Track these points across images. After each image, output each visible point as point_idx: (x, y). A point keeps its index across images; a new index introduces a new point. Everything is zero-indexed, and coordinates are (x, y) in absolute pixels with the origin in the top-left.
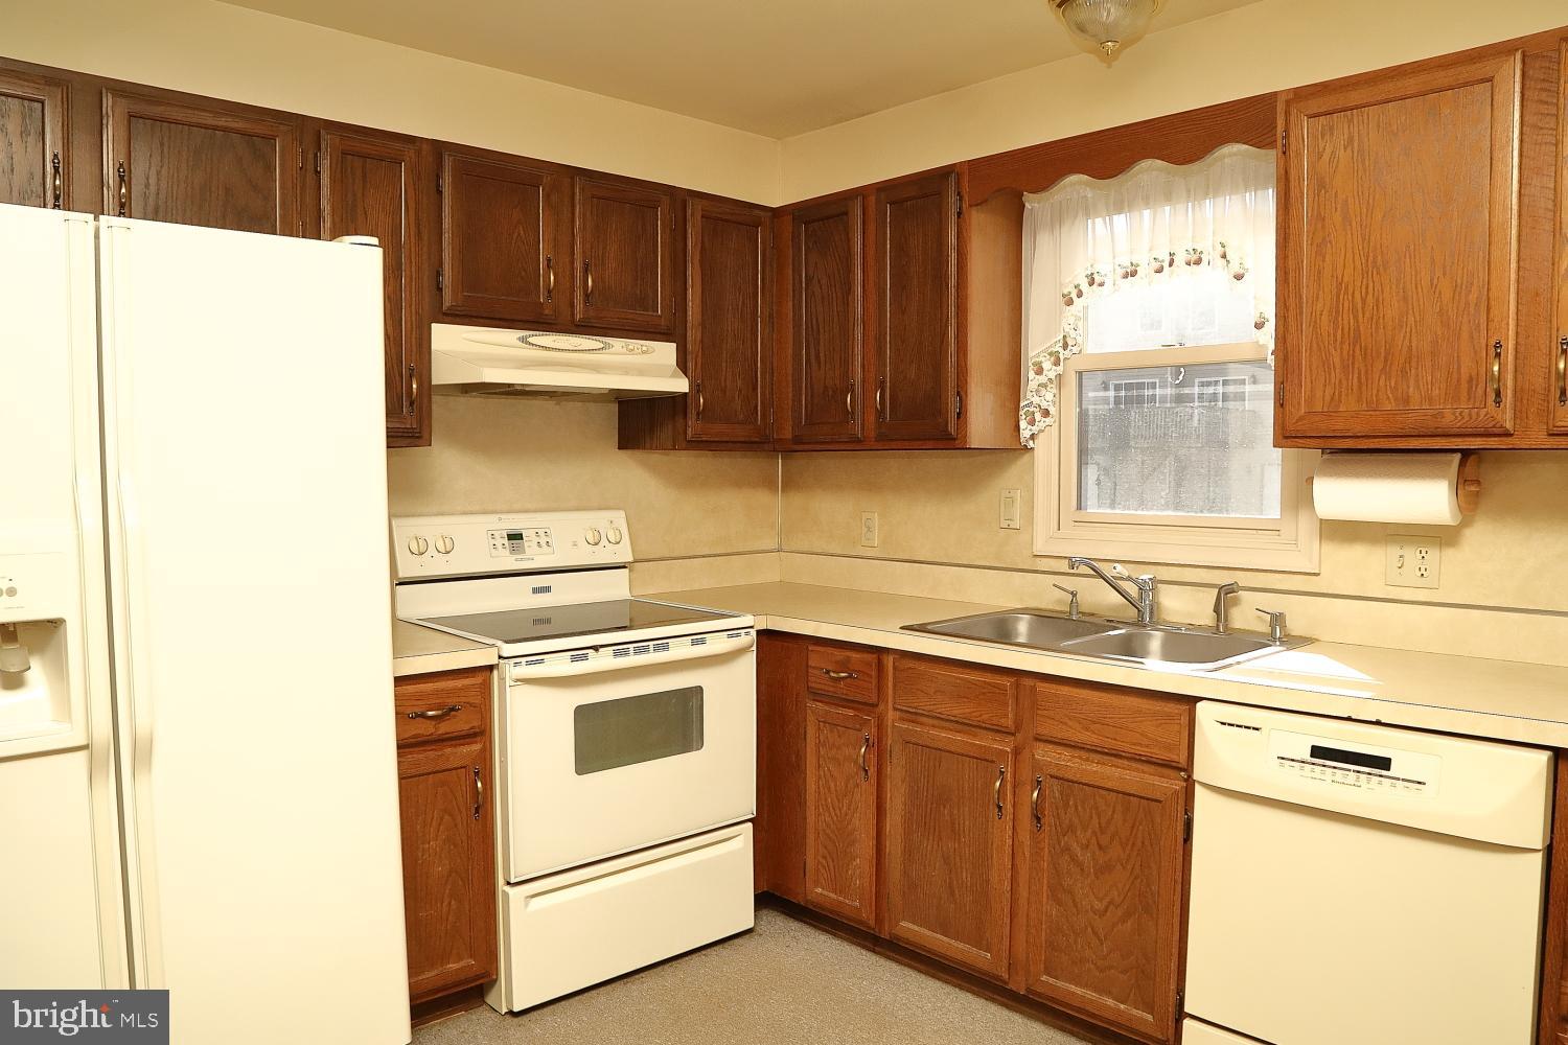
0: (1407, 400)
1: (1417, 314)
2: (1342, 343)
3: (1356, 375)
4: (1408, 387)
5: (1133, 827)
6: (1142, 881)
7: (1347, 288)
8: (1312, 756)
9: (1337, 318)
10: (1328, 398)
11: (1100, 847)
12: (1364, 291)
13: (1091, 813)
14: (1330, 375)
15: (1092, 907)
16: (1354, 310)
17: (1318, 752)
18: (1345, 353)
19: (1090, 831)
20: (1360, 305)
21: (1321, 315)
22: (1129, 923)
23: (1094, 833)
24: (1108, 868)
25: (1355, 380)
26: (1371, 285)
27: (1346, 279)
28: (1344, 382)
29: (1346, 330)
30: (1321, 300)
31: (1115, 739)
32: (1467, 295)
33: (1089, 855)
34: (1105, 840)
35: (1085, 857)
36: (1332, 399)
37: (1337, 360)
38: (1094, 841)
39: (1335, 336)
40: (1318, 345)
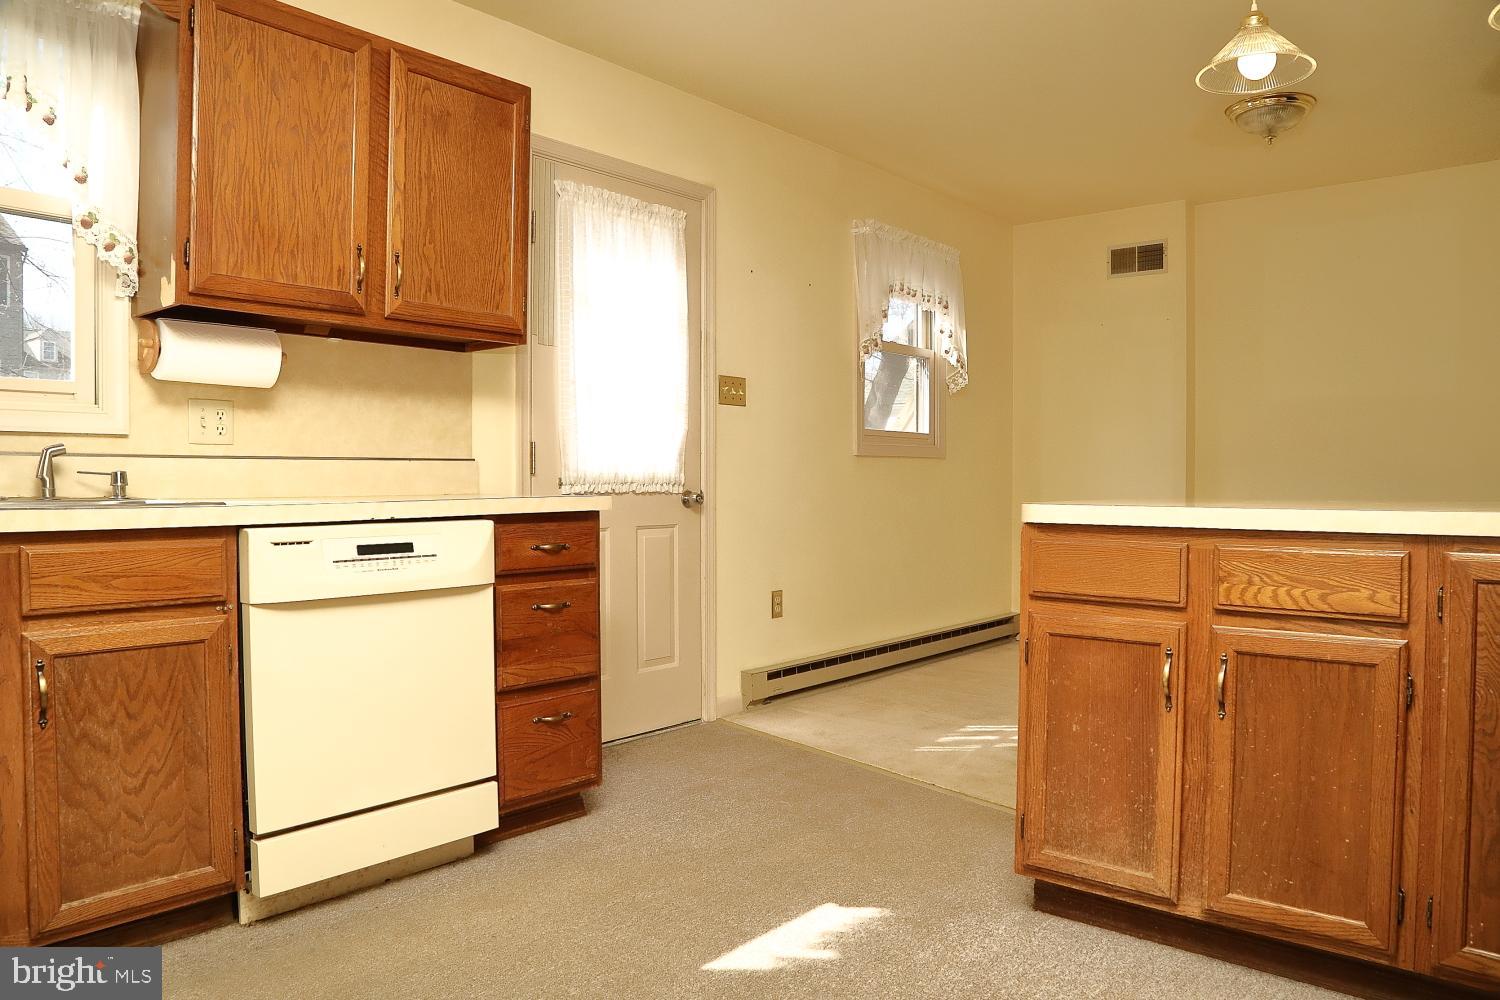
0: (295, 277)
1: (302, 210)
2: (243, 219)
3: (256, 248)
4: (296, 267)
5: (171, 679)
6: (186, 731)
7: (248, 171)
8: (359, 554)
9: (240, 196)
10: (231, 264)
11: (129, 716)
12: (262, 178)
13: (115, 682)
14: (233, 243)
15: (125, 789)
16: (254, 191)
17: (363, 550)
18: (246, 227)
19: (115, 704)
20: (259, 190)
21: (225, 189)
22: (174, 783)
23: (121, 703)
24: (143, 734)
25: (255, 253)
26: (267, 176)
27: (247, 164)
28: (245, 252)
29: (247, 206)
30: (225, 174)
31: (146, 590)
32: (337, 205)
33: (116, 730)
34: (134, 707)
35: (112, 737)
36: (235, 265)
37: (240, 233)
38: (122, 713)
39: (238, 211)
40: (222, 215)
